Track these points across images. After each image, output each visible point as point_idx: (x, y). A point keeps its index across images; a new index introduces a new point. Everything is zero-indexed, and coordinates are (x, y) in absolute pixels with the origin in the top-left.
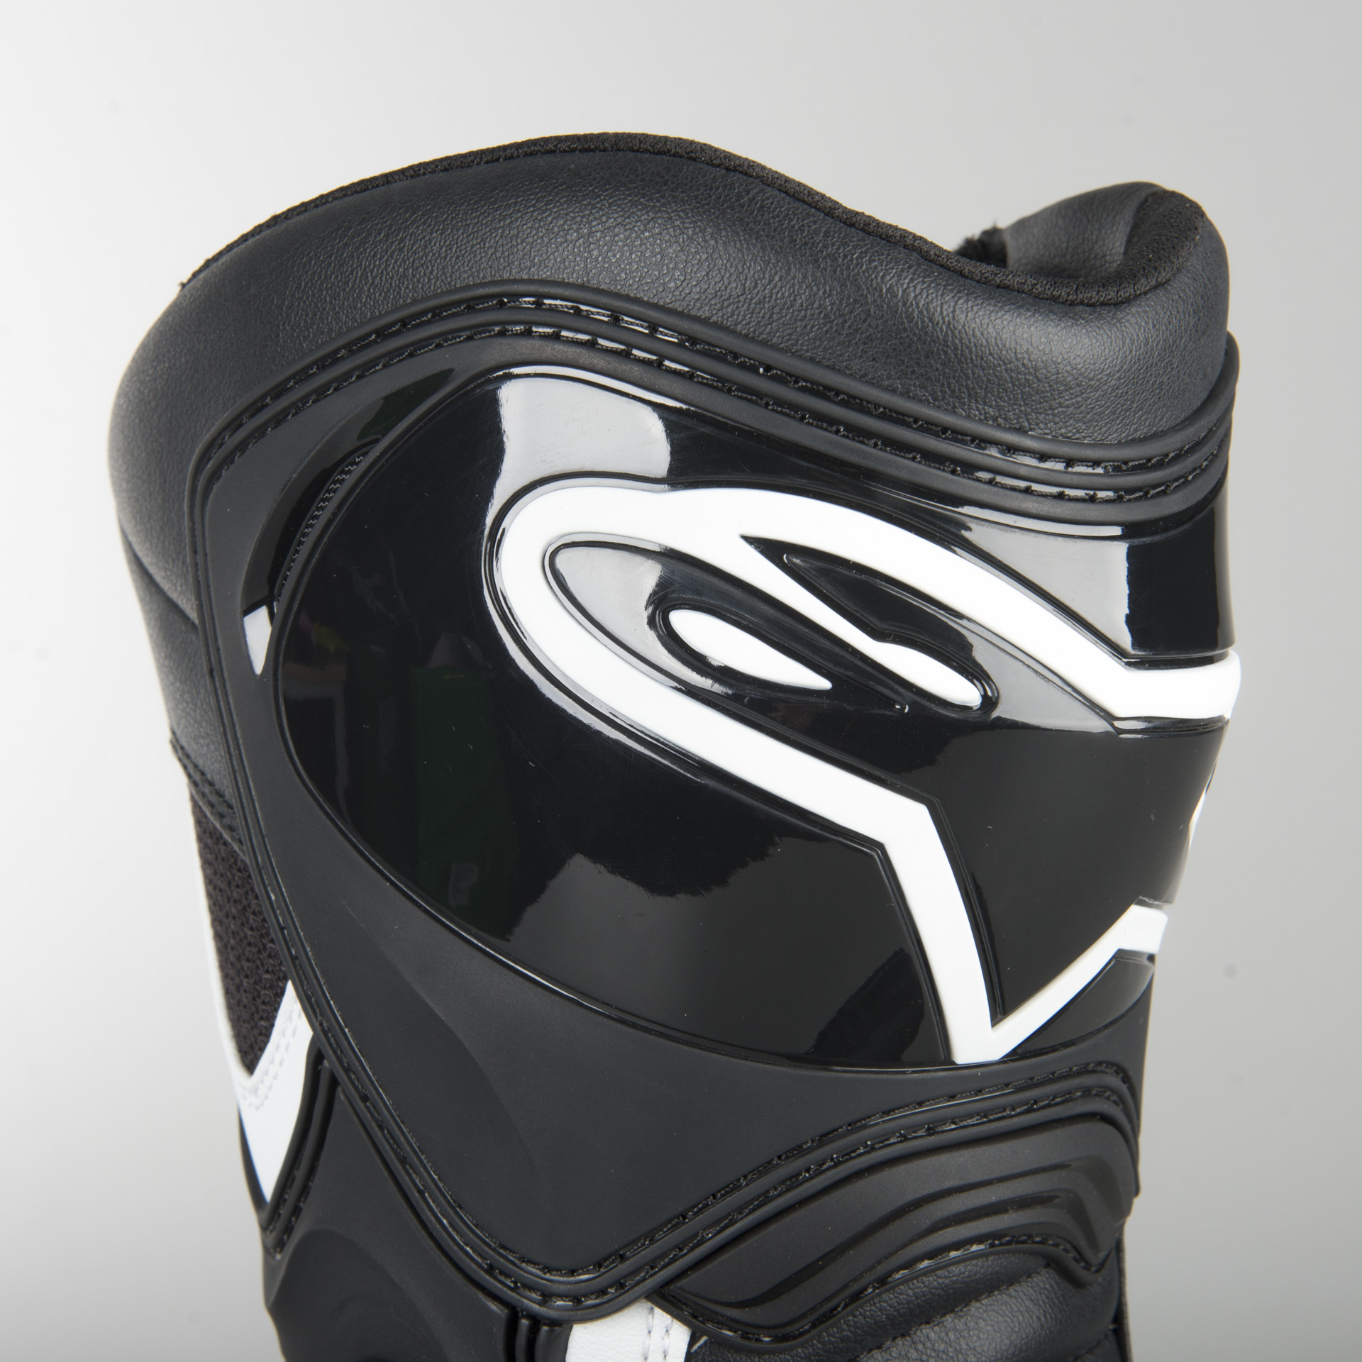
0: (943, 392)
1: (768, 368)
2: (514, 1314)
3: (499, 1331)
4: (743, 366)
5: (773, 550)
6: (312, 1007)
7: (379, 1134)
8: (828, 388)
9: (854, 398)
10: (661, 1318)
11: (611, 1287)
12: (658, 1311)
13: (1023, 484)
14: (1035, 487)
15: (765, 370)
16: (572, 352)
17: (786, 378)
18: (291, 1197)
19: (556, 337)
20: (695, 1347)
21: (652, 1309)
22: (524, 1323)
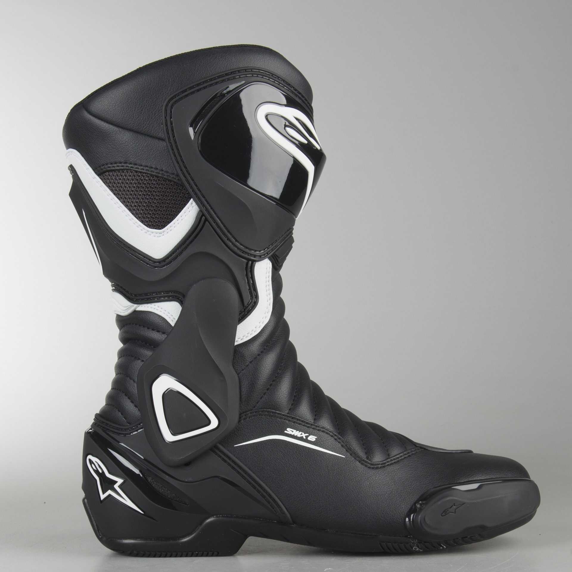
3: (244, 264)
5: (297, 119)
10: (269, 261)
19: (258, 76)
20: (272, 268)
21: (267, 260)
22: (250, 262)
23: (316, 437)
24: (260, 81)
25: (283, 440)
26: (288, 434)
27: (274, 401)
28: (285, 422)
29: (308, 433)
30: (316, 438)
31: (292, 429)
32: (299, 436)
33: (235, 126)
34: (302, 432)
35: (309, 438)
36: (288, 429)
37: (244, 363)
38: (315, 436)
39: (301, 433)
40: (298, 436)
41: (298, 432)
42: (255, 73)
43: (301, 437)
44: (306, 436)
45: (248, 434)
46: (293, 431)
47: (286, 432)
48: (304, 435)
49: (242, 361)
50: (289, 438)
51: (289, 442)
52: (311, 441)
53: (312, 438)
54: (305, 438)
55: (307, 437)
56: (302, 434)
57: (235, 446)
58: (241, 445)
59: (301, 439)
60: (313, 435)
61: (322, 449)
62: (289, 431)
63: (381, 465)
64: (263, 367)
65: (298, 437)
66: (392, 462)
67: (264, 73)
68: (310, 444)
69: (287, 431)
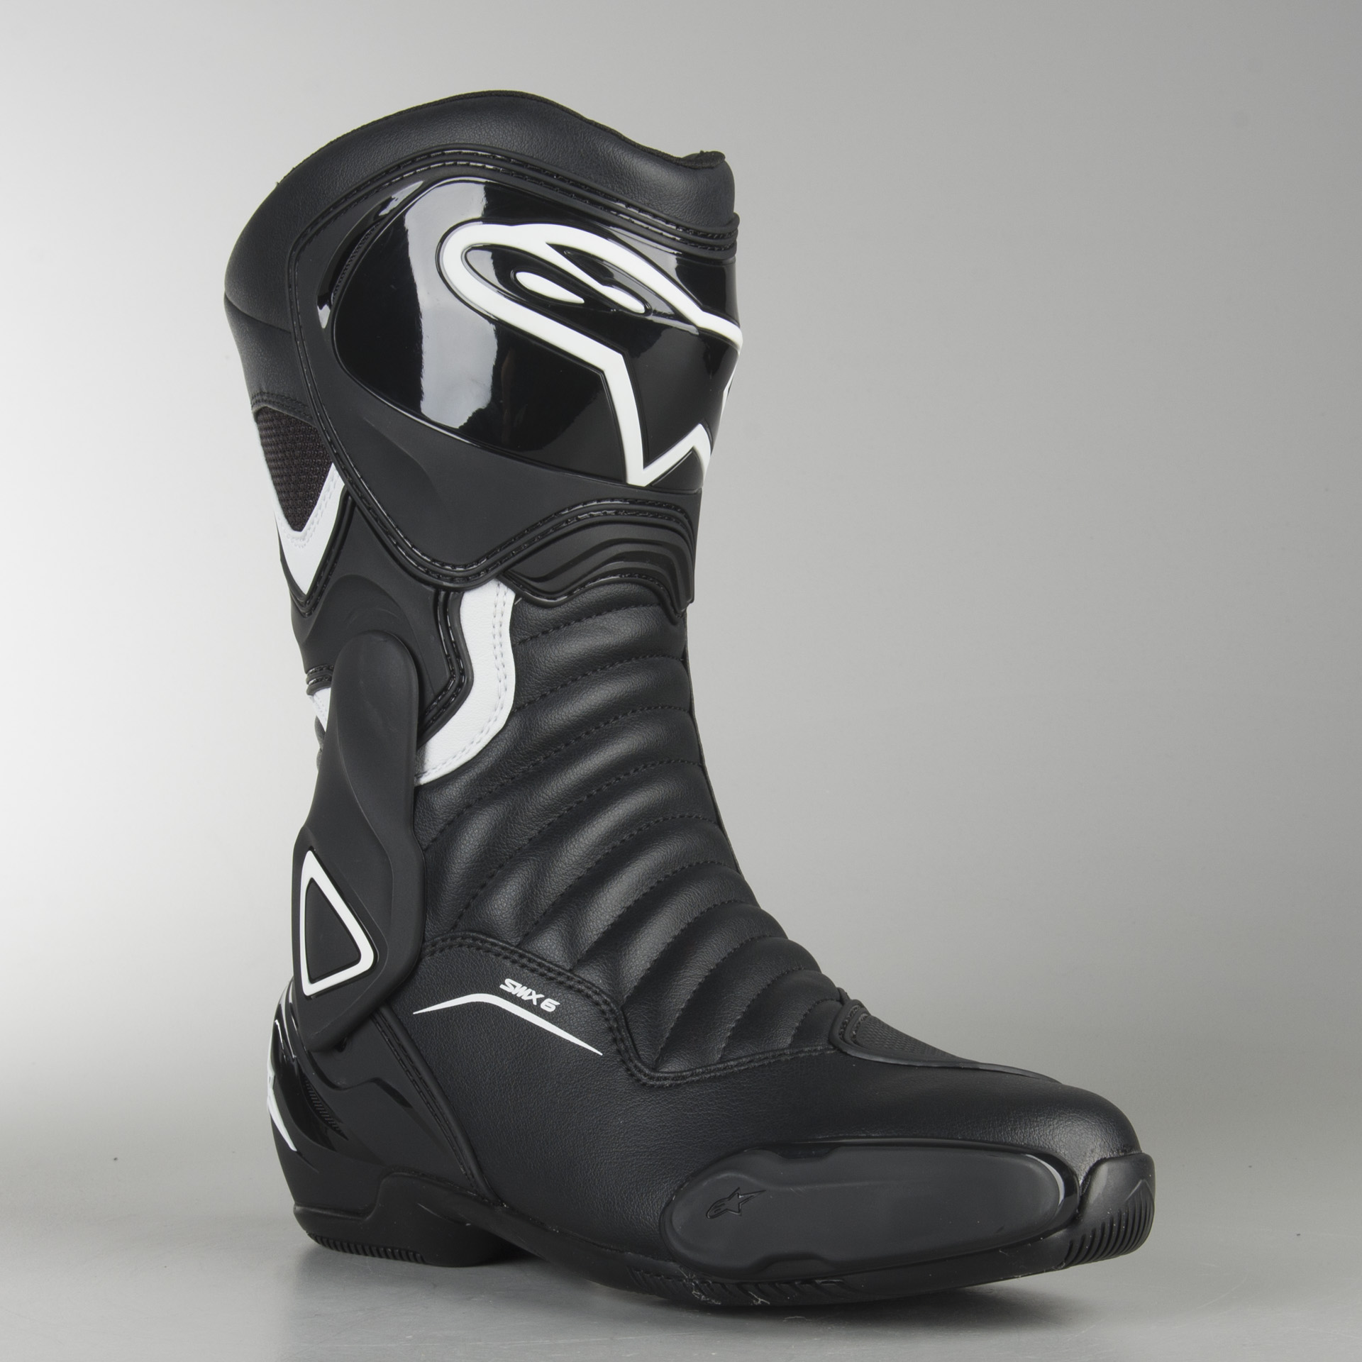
0: (628, 190)
1: (558, 176)
2: (438, 588)
3: (431, 599)
4: (547, 174)
5: (560, 249)
6: (344, 472)
7: (376, 523)
8: (582, 184)
9: (593, 189)
10: (503, 588)
11: (482, 571)
12: (502, 585)
13: (660, 231)
14: (664, 233)
15: (557, 177)
16: (473, 171)
17: (564, 179)
18: (315, 595)
19: (455, 165)
20: (516, 603)
21: (499, 585)
22: (443, 593)
23: (558, 1003)
24: (458, 174)
25: (495, 1006)
26: (506, 991)
27: (487, 914)
28: (504, 964)
29: (544, 994)
30: (556, 1006)
31: (514, 980)
32: (525, 998)
33: (393, 286)
34: (533, 989)
35: (543, 1006)
36: (508, 981)
37: (434, 825)
38: (557, 1001)
39: (530, 990)
40: (522, 998)
41: (525, 988)
42: (450, 158)
43: (529, 1000)
44: (537, 999)
45: (437, 988)
46: (515, 987)
47: (502, 986)
48: (535, 997)
49: (430, 821)
50: (505, 1001)
51: (505, 1011)
52: (545, 1011)
53: (550, 1005)
54: (535, 1003)
55: (540, 1001)
56: (531, 994)
57: (414, 1013)
58: (423, 1013)
59: (527, 1005)
60: (554, 998)
61: (562, 1031)
62: (510, 985)
63: (673, 1080)
64: (468, 834)
65: (523, 1000)
66: (694, 1079)
67: (473, 154)
68: (543, 1018)
69: (504, 984)
